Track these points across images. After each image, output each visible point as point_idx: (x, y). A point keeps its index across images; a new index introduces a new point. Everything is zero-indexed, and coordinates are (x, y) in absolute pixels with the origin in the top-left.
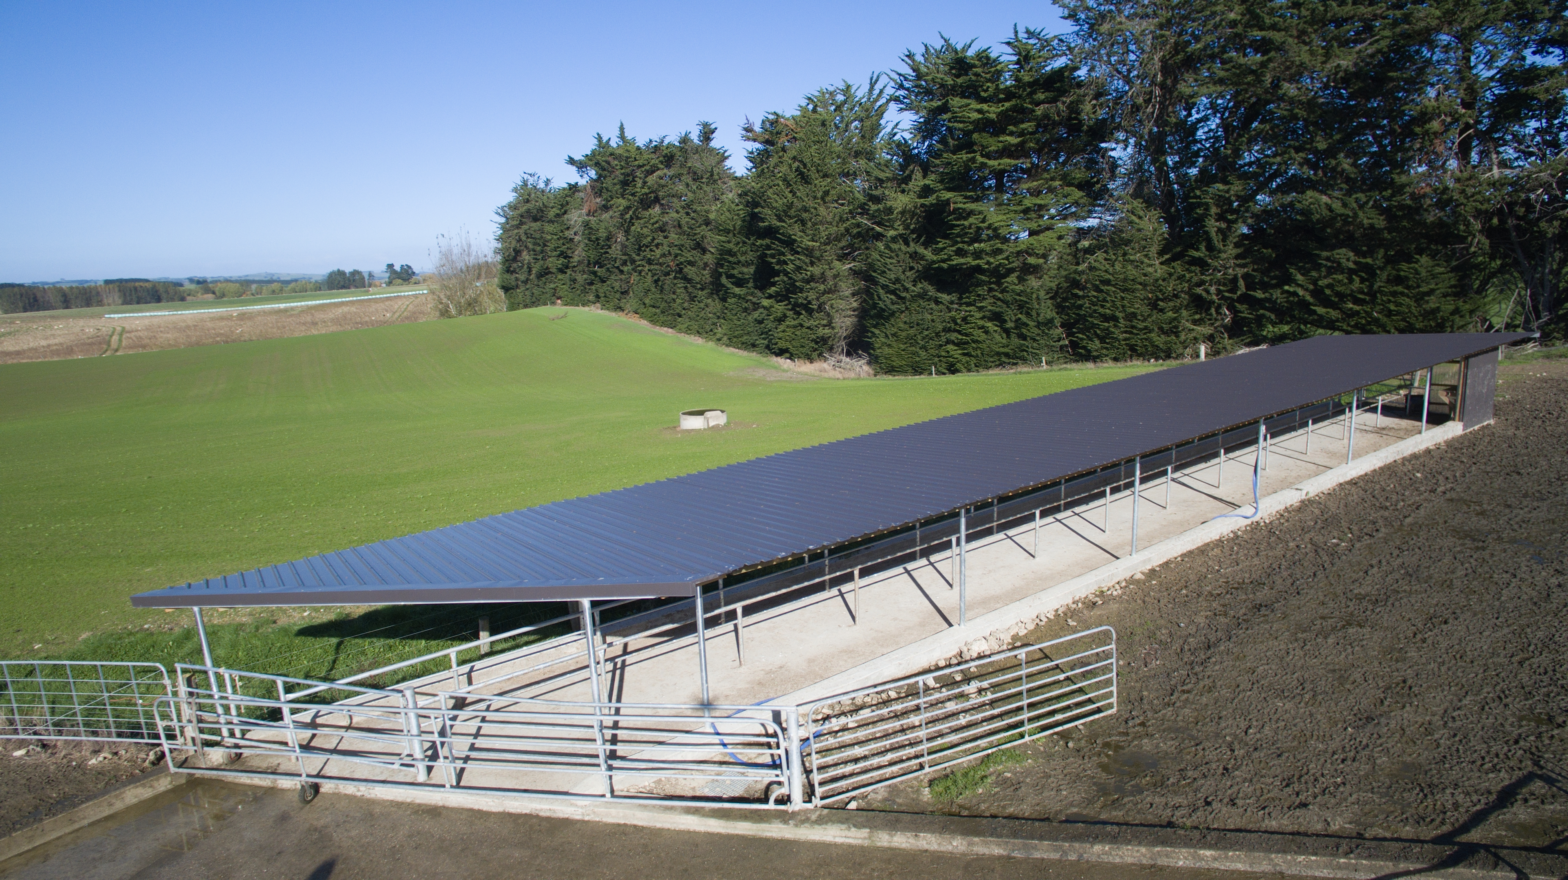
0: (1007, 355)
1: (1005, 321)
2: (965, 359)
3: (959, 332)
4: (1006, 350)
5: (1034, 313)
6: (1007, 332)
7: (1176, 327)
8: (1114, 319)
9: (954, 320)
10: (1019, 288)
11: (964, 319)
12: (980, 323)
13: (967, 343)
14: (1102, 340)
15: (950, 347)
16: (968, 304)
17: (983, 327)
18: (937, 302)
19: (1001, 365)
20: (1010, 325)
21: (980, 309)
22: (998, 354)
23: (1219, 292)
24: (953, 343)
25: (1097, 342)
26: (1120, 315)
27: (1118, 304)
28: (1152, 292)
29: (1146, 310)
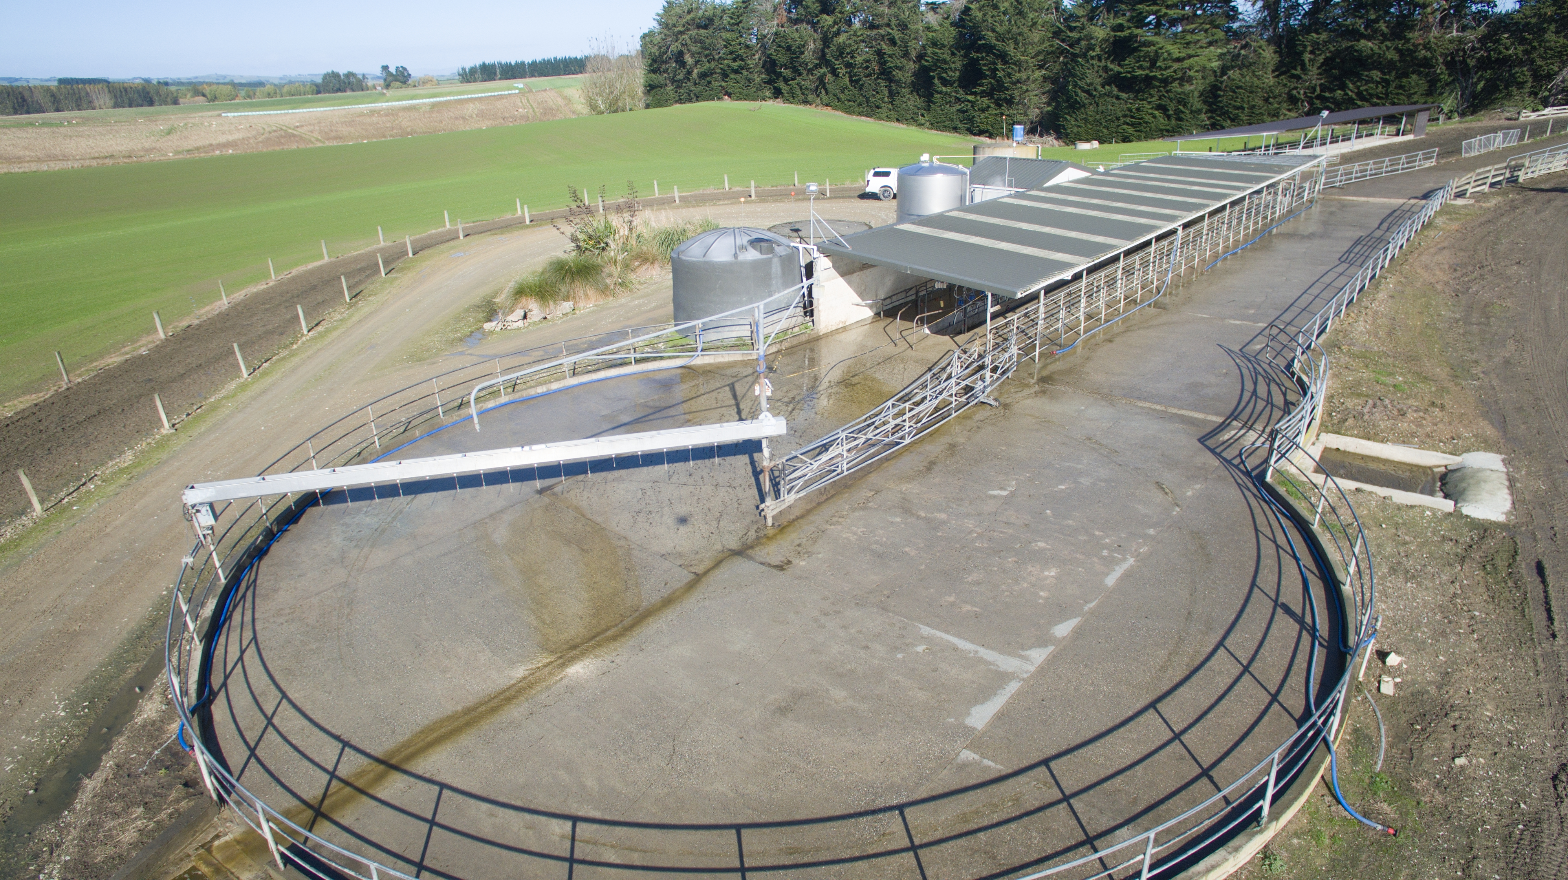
0: (1167, 131)
1: (1168, 110)
2: (1136, 134)
3: (1132, 117)
4: (1168, 127)
5: (1189, 106)
6: (1169, 117)
7: (1278, 113)
8: (1242, 108)
9: (1130, 110)
10: (1179, 90)
11: (1138, 110)
12: (1150, 111)
13: (1140, 124)
14: (1232, 120)
15: (1125, 127)
16: (1141, 100)
17: (1152, 114)
18: (1118, 98)
19: (1163, 136)
20: (1171, 112)
21: (1149, 103)
22: (1161, 130)
23: (1305, 93)
24: (1128, 124)
25: (1229, 122)
26: (1245, 106)
27: (1246, 99)
28: (1266, 93)
29: (1261, 103)
